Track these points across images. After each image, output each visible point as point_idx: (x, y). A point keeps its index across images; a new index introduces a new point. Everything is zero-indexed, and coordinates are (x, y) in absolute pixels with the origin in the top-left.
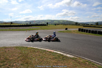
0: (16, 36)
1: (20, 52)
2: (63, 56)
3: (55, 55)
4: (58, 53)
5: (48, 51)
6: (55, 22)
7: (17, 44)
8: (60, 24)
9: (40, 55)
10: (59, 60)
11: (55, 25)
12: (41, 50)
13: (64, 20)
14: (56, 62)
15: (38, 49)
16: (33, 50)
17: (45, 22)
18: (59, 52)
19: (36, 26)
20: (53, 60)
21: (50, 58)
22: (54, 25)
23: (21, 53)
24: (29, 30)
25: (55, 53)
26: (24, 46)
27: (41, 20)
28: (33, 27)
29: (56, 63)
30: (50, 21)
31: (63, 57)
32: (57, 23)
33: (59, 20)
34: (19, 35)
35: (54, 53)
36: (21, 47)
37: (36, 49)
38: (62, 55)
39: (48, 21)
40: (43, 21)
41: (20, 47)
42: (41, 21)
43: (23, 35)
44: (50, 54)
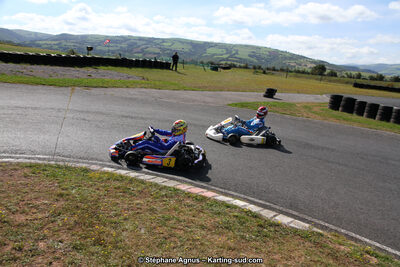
0: (20, 111)
1: (59, 191)
2: (262, 222)
3: (225, 214)
4: (236, 207)
5: (189, 195)
6: (210, 51)
7: (33, 152)
8: (235, 66)
9: (152, 211)
10: (243, 237)
11: (215, 69)
12: (156, 185)
13: (259, 48)
14: (231, 243)
15: (142, 182)
16: (118, 184)
17: (163, 50)
18: (239, 203)
19: (118, 69)
20: (216, 237)
21: (203, 227)
22: (208, 69)
23: (61, 195)
24: (87, 87)
25: (223, 203)
26: (70, 164)
27: (141, 39)
28: (102, 69)
29: (230, 249)
30: (187, 48)
31: (261, 226)
32: (224, 60)
33: (235, 46)
34: (36, 108)
35: (216, 201)
36: (59, 167)
37: (132, 180)
38: (256, 216)
39: (178, 47)
40: (150, 41)
41: (51, 166)
42: (140, 43)
43: (59, 110)
44: (198, 206)
